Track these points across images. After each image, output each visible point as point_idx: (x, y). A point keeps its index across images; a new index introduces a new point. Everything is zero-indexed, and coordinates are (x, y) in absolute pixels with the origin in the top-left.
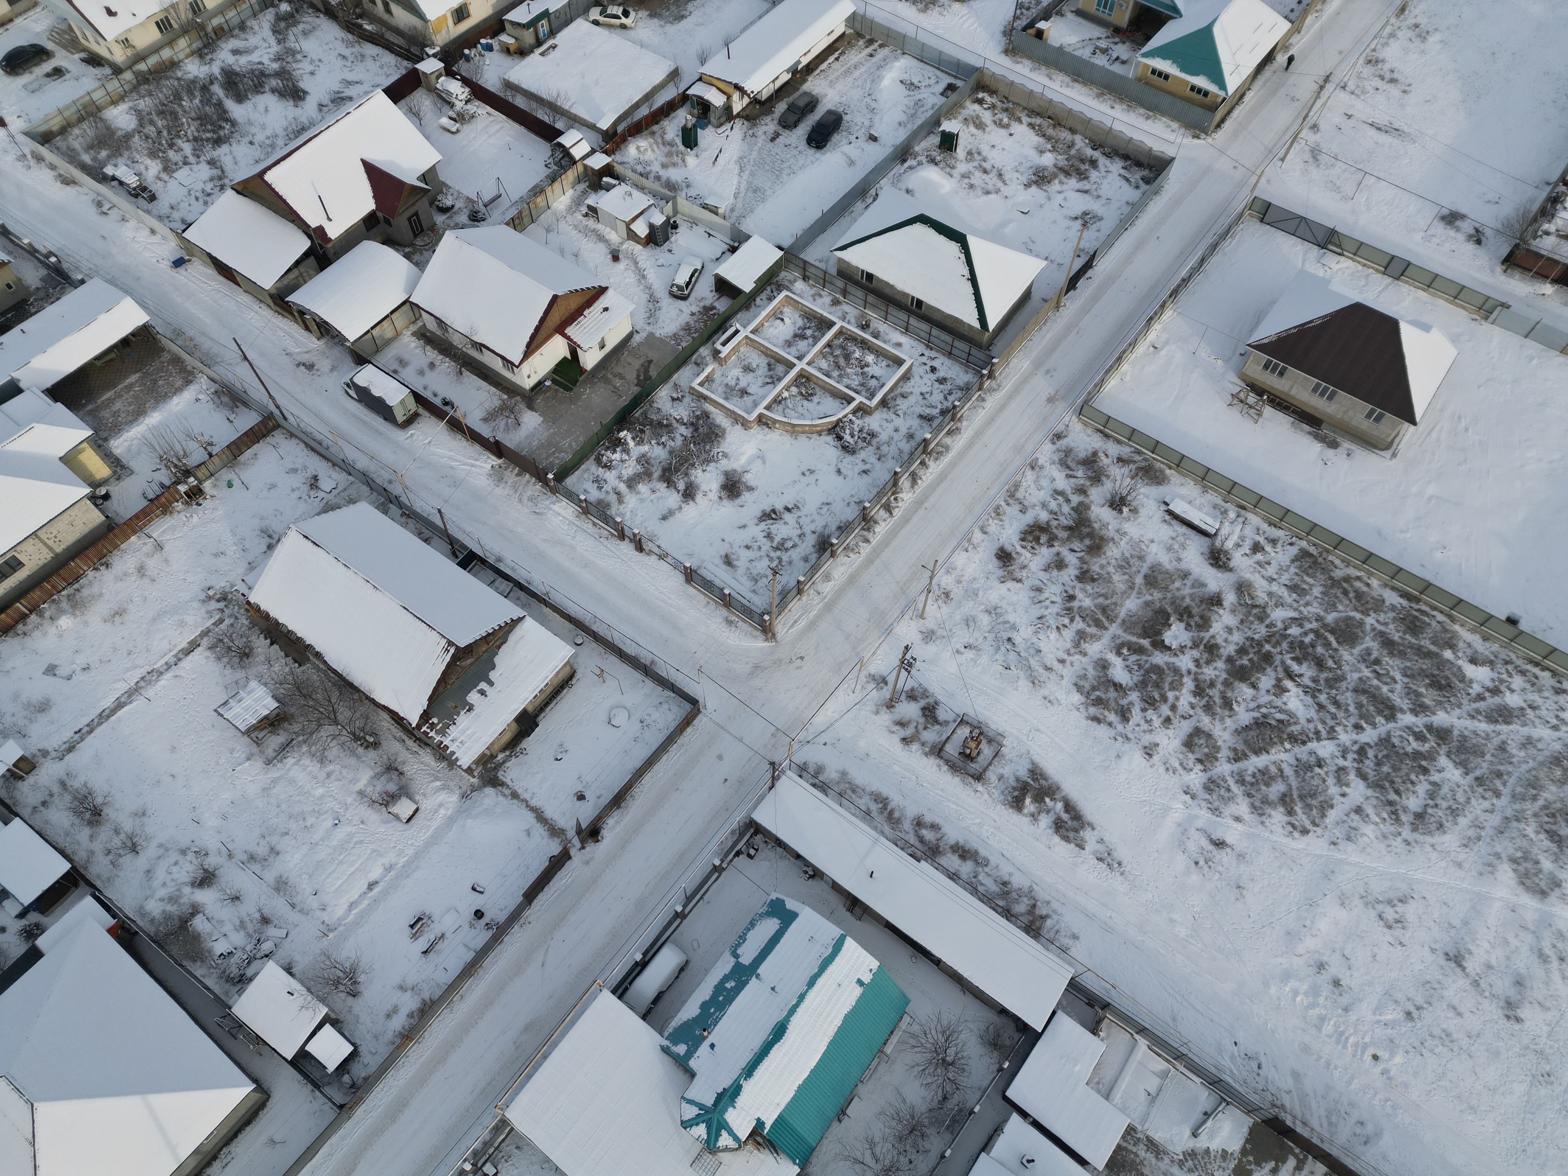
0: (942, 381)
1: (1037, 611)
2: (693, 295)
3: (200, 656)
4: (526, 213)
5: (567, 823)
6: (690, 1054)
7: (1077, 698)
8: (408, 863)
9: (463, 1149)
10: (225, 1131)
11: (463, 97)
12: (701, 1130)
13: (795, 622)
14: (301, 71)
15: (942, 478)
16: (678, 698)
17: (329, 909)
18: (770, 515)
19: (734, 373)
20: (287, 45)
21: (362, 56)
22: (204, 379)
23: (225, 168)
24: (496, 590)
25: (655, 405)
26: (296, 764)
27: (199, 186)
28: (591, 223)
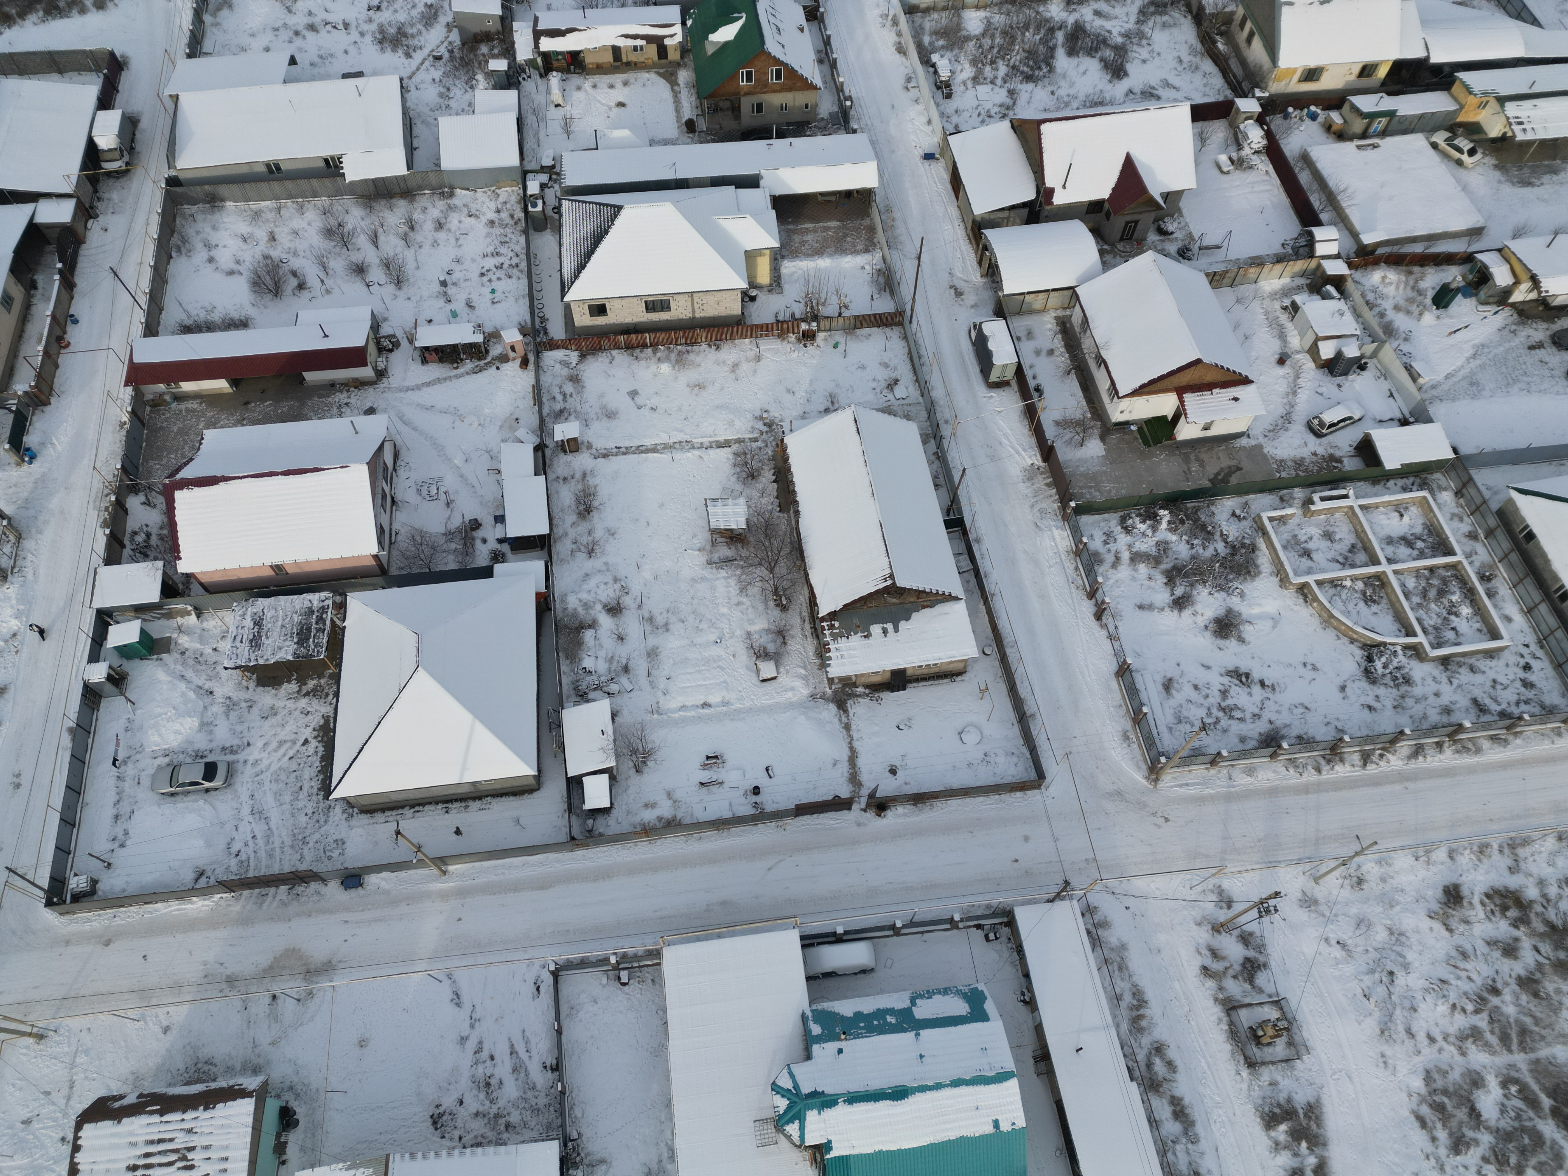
0: (1527, 684)
1: (1444, 972)
2: (1329, 438)
3: (725, 454)
4: (1231, 275)
5: (868, 781)
6: (819, 1039)
7: (1418, 1084)
8: (740, 711)
9: (620, 944)
10: (498, 786)
11: (1255, 146)
12: (782, 1104)
13: (1187, 785)
14: (1137, 55)
15: (1448, 772)
16: (1030, 761)
17: (668, 697)
18: (1241, 677)
19: (1311, 530)
20: (1142, 28)
21: (1197, 68)
22: (878, 255)
23: (1018, 102)
24: (957, 562)
25: (1213, 508)
26: (725, 578)
27: (988, 105)
28: (1284, 318)
